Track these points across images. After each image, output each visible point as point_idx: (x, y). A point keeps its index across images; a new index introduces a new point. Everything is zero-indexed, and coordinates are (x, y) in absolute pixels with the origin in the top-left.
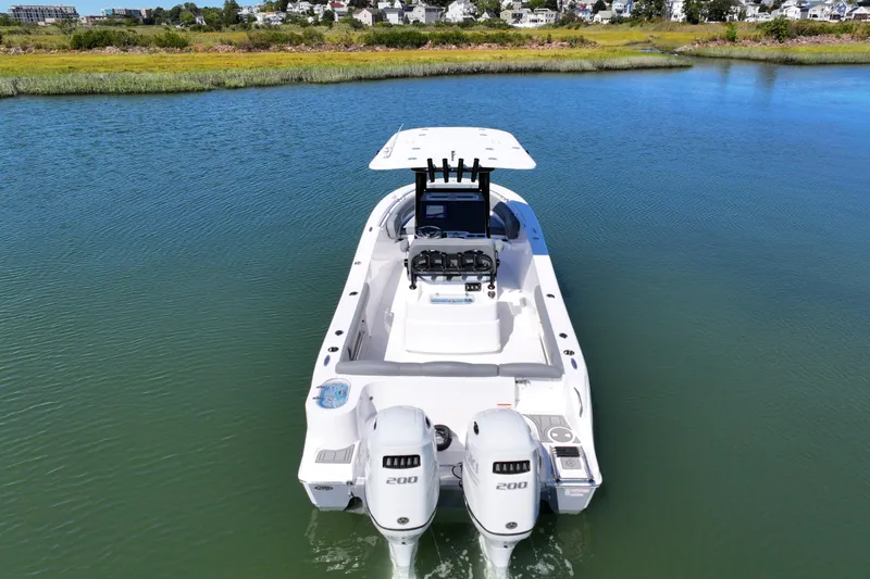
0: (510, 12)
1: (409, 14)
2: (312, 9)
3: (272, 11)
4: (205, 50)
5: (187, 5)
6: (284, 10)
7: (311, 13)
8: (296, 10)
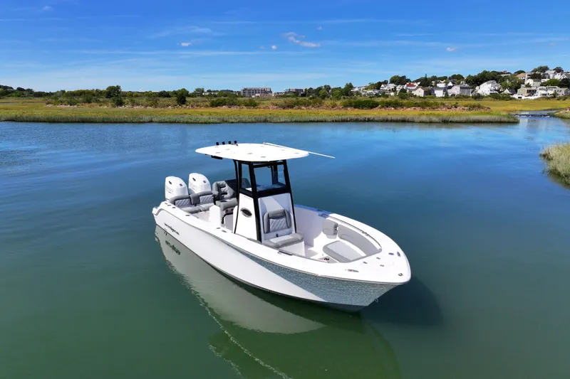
0: (526, 89)
1: (449, 91)
2: (395, 88)
3: (371, 89)
4: (264, 108)
5: (325, 86)
6: (378, 89)
7: (394, 90)
8: (386, 89)
